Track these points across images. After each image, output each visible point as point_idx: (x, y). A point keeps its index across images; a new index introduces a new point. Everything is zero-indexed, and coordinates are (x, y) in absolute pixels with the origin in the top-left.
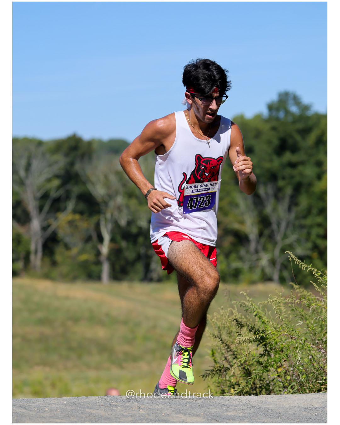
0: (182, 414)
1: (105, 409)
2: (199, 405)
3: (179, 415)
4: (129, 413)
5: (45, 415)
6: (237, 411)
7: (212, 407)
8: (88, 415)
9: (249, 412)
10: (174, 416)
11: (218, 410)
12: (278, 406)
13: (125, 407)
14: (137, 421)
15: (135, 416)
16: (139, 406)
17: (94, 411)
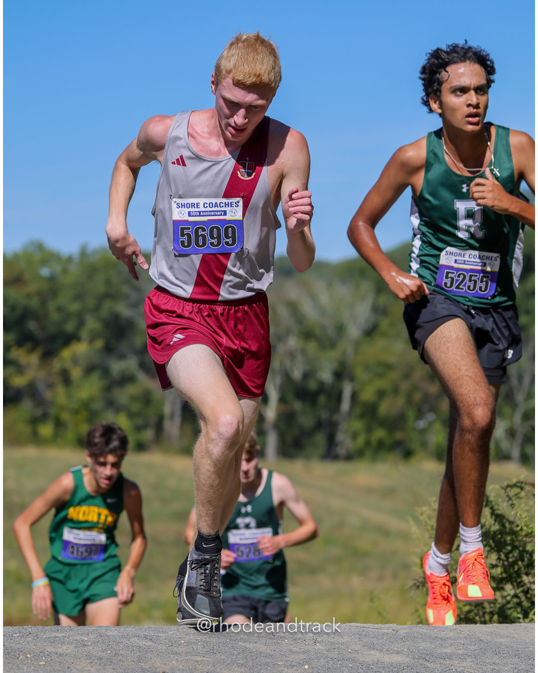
0: (377, 650)
1: (266, 642)
2: (401, 637)
3: (372, 652)
4: (300, 649)
5: (180, 650)
6: (456, 646)
7: (420, 640)
8: (241, 650)
9: (473, 648)
10: (366, 653)
11: (429, 645)
12: (515, 639)
13: (294, 640)
14: (312, 660)
15: (308, 653)
16: (314, 638)
17: (250, 646)
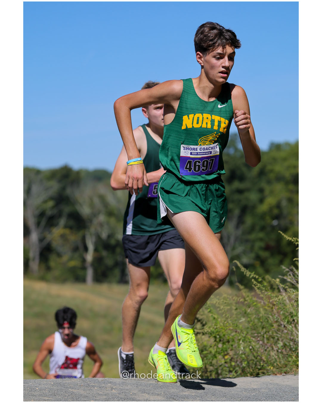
1: (84, 389)
4: (103, 393)
5: (36, 393)
10: (140, 395)
13: (100, 387)
14: (110, 399)
15: (108, 395)
16: (111, 386)
17: (75, 391)
